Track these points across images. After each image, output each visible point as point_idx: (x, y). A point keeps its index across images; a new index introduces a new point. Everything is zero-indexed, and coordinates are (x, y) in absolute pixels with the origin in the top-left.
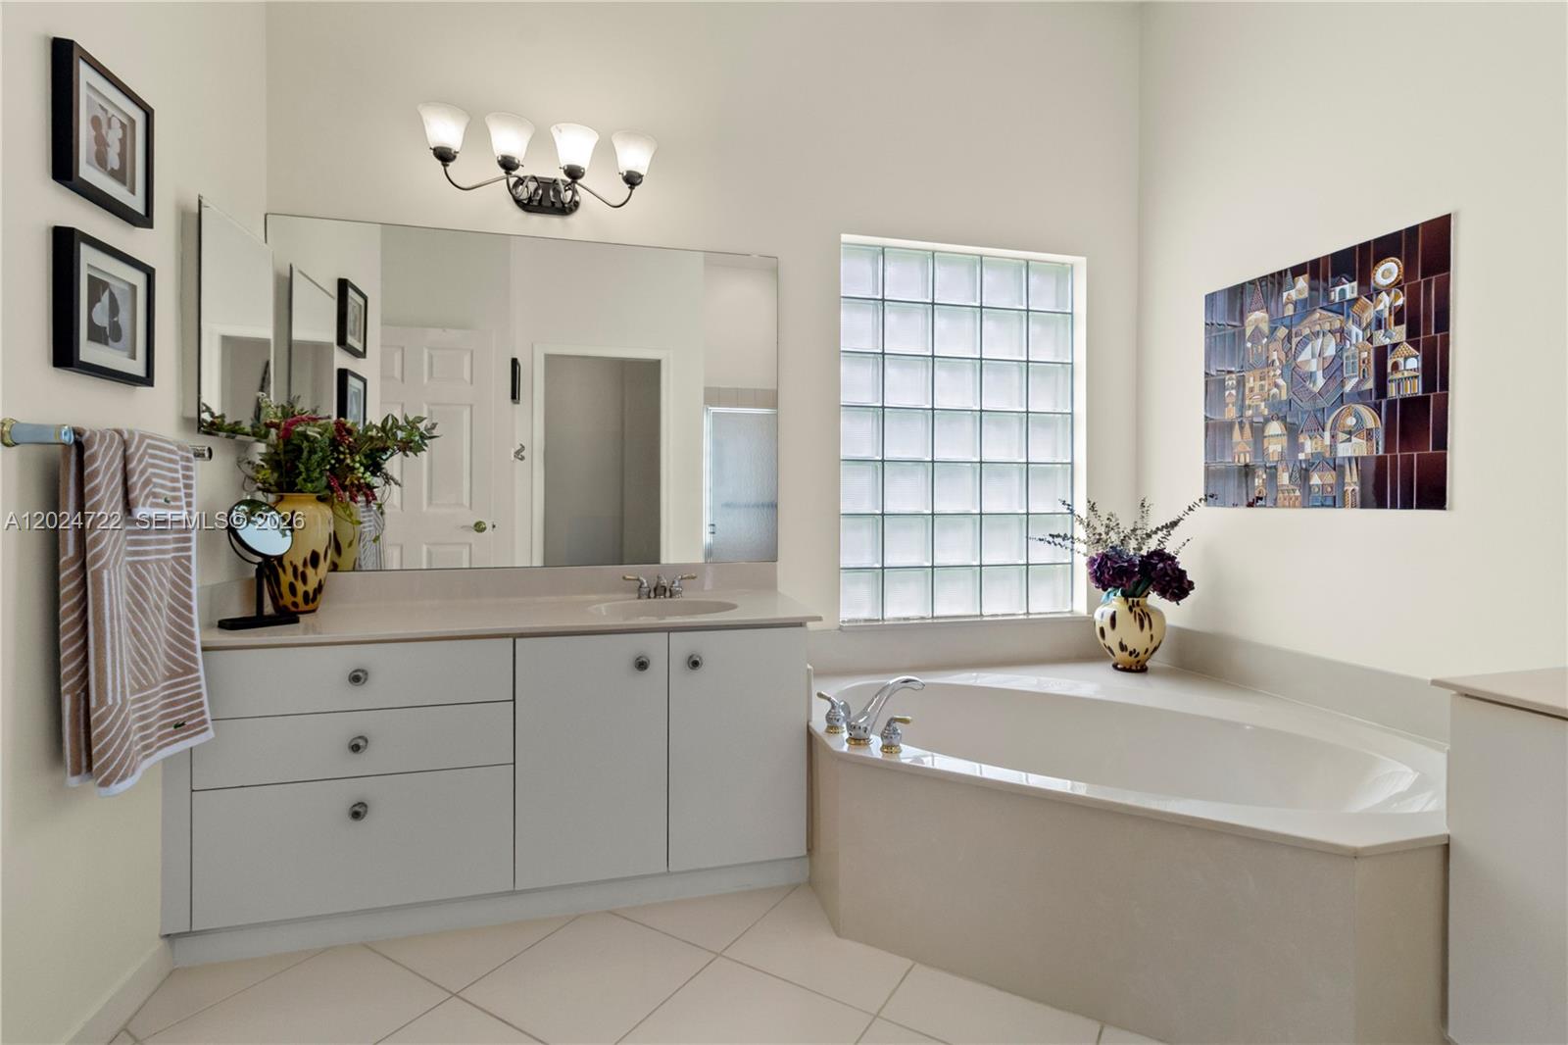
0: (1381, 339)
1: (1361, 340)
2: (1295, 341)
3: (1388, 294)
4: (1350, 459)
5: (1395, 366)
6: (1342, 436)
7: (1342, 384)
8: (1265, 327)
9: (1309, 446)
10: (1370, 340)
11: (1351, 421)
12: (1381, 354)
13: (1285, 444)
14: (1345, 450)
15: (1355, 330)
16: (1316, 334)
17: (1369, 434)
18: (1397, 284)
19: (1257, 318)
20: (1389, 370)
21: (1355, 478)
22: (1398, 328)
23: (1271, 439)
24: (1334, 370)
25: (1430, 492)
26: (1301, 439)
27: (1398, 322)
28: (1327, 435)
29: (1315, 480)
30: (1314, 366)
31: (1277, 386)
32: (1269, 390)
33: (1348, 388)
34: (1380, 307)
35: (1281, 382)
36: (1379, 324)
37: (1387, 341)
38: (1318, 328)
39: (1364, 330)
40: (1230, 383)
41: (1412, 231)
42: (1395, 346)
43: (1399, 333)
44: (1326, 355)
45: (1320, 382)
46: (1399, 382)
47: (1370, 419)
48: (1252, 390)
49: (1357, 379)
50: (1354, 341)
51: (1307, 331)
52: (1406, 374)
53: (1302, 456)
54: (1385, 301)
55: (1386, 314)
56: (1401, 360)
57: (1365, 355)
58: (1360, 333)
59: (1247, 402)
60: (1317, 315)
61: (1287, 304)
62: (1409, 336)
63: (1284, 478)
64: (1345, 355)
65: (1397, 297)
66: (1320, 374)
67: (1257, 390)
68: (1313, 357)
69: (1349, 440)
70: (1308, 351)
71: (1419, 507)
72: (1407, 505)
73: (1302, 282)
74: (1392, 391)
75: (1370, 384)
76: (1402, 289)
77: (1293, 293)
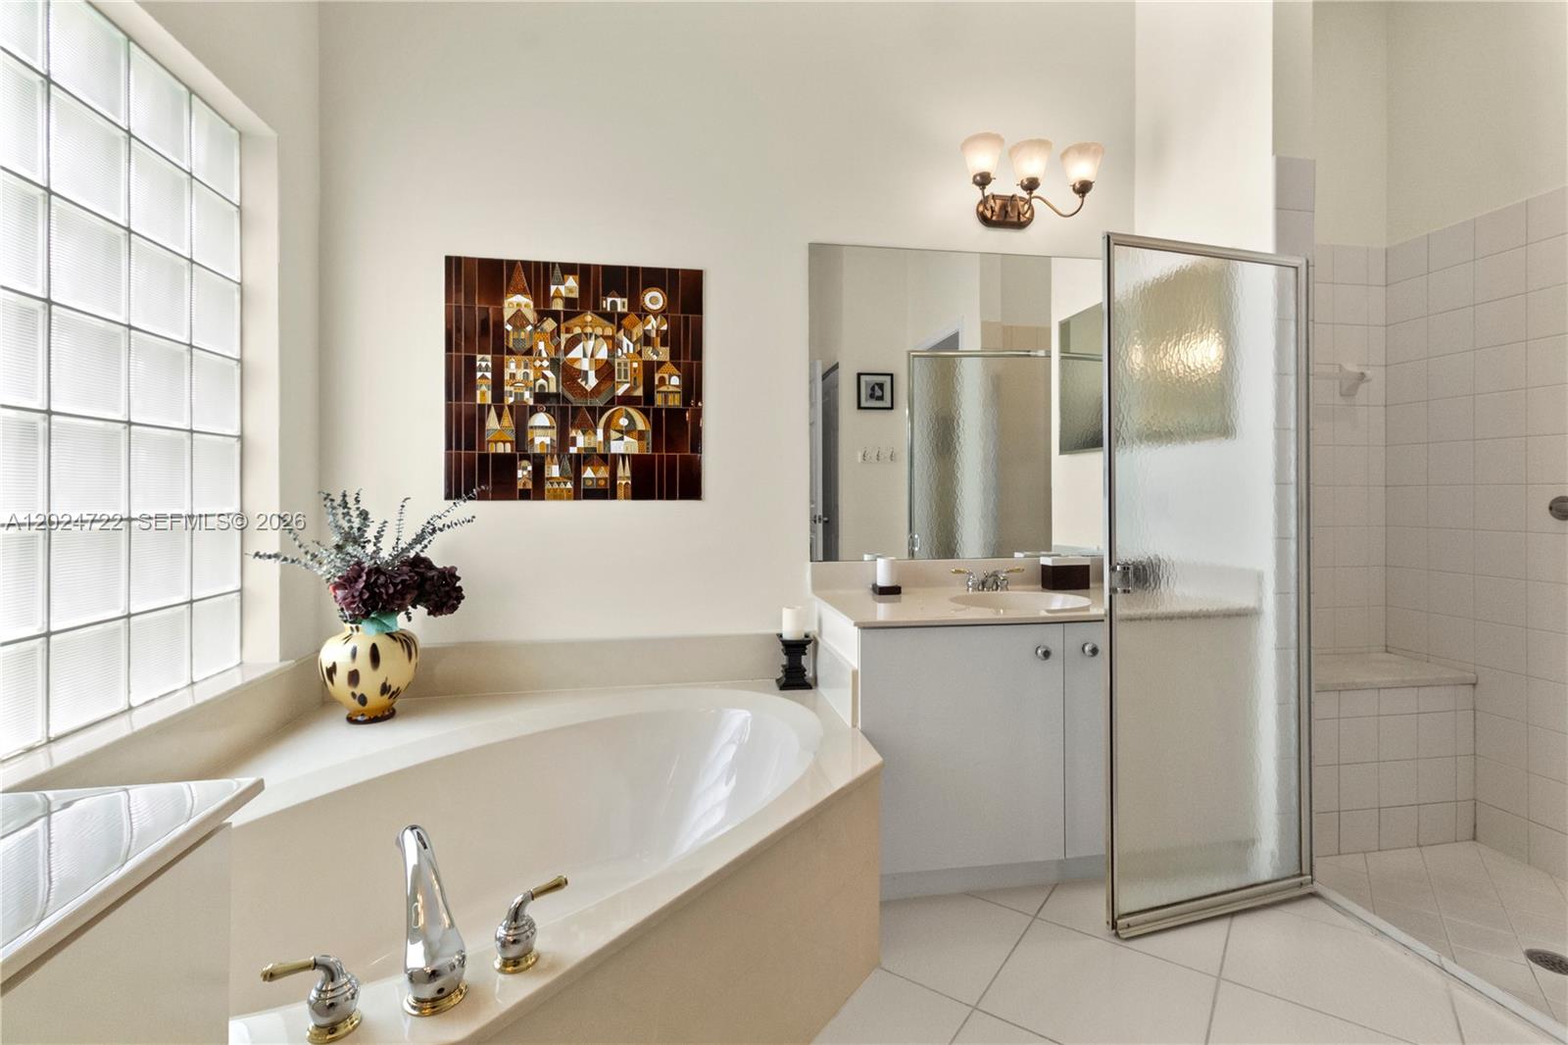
0: (649, 354)
1: (631, 351)
2: (564, 337)
3: (656, 319)
4: (623, 456)
5: (662, 380)
6: (614, 434)
7: (613, 389)
8: (530, 314)
9: (581, 441)
10: (640, 353)
11: (624, 422)
12: (650, 368)
13: (555, 438)
14: (617, 447)
15: (626, 341)
16: (588, 336)
17: (641, 436)
18: (663, 312)
19: (517, 302)
20: (656, 382)
21: (628, 473)
22: (663, 349)
23: (539, 431)
24: (606, 371)
25: (689, 486)
26: (573, 433)
27: (664, 344)
28: (600, 432)
29: (588, 473)
30: (585, 365)
31: (545, 377)
32: (536, 380)
33: (620, 391)
34: (649, 327)
35: (548, 373)
36: (647, 340)
37: (655, 358)
38: (589, 330)
39: (635, 343)
40: (484, 364)
41: (674, 272)
42: (661, 364)
43: (664, 354)
44: (598, 357)
45: (592, 382)
46: (666, 394)
47: (641, 424)
48: (513, 376)
49: (628, 385)
50: (625, 351)
51: (577, 330)
52: (671, 389)
53: (573, 450)
54: (652, 324)
55: (653, 334)
56: (666, 376)
57: (635, 365)
58: (631, 345)
59: (507, 388)
60: (589, 318)
61: (554, 297)
62: (671, 358)
63: (554, 471)
64: (617, 361)
65: (661, 324)
66: (592, 374)
67: (519, 376)
68: (585, 356)
69: (622, 439)
70: (579, 348)
71: (681, 498)
72: (671, 496)
73: (572, 282)
74: (659, 401)
75: (639, 392)
76: (666, 317)
77: (562, 288)
